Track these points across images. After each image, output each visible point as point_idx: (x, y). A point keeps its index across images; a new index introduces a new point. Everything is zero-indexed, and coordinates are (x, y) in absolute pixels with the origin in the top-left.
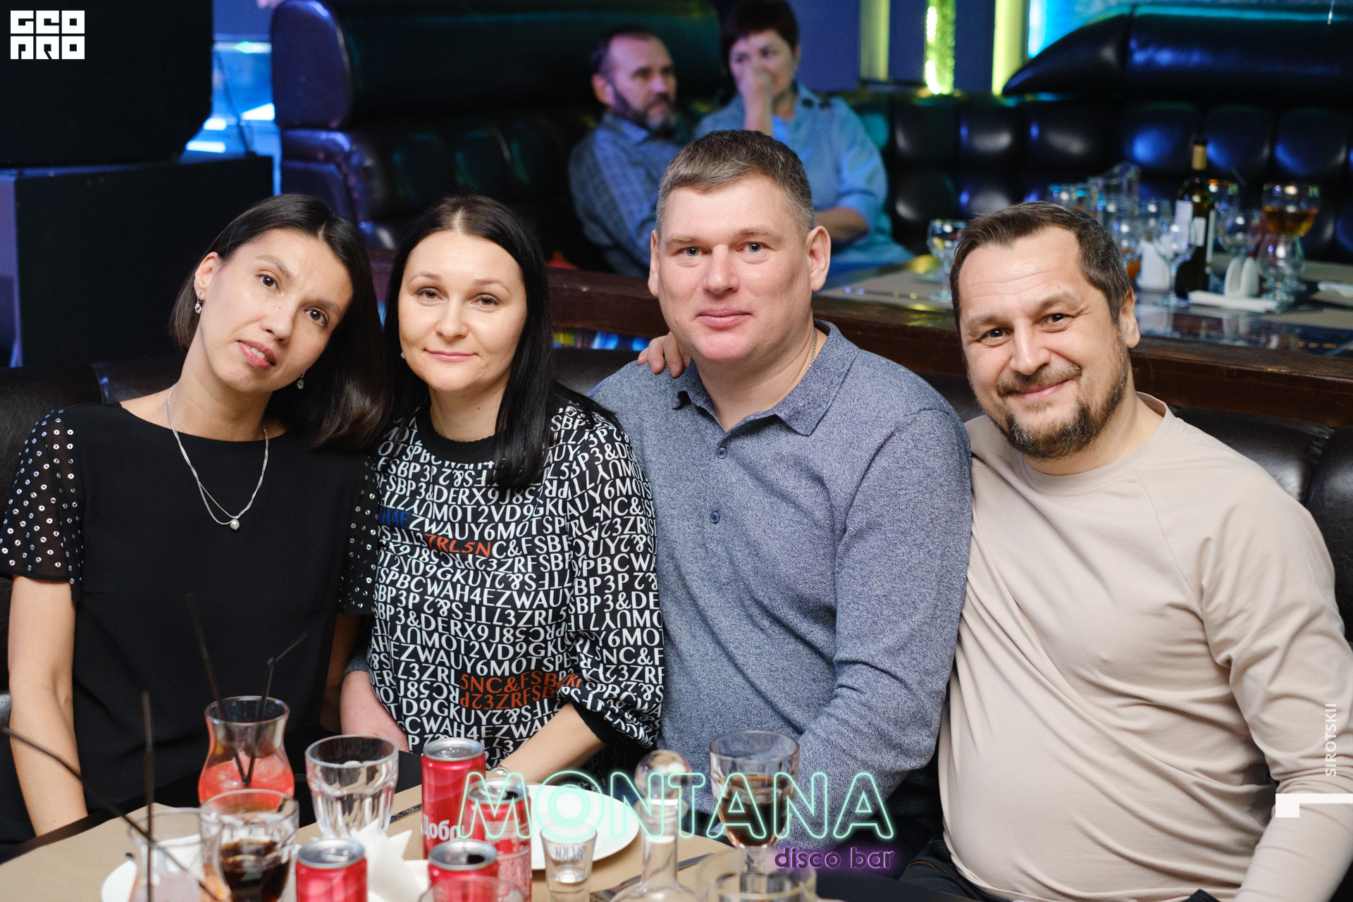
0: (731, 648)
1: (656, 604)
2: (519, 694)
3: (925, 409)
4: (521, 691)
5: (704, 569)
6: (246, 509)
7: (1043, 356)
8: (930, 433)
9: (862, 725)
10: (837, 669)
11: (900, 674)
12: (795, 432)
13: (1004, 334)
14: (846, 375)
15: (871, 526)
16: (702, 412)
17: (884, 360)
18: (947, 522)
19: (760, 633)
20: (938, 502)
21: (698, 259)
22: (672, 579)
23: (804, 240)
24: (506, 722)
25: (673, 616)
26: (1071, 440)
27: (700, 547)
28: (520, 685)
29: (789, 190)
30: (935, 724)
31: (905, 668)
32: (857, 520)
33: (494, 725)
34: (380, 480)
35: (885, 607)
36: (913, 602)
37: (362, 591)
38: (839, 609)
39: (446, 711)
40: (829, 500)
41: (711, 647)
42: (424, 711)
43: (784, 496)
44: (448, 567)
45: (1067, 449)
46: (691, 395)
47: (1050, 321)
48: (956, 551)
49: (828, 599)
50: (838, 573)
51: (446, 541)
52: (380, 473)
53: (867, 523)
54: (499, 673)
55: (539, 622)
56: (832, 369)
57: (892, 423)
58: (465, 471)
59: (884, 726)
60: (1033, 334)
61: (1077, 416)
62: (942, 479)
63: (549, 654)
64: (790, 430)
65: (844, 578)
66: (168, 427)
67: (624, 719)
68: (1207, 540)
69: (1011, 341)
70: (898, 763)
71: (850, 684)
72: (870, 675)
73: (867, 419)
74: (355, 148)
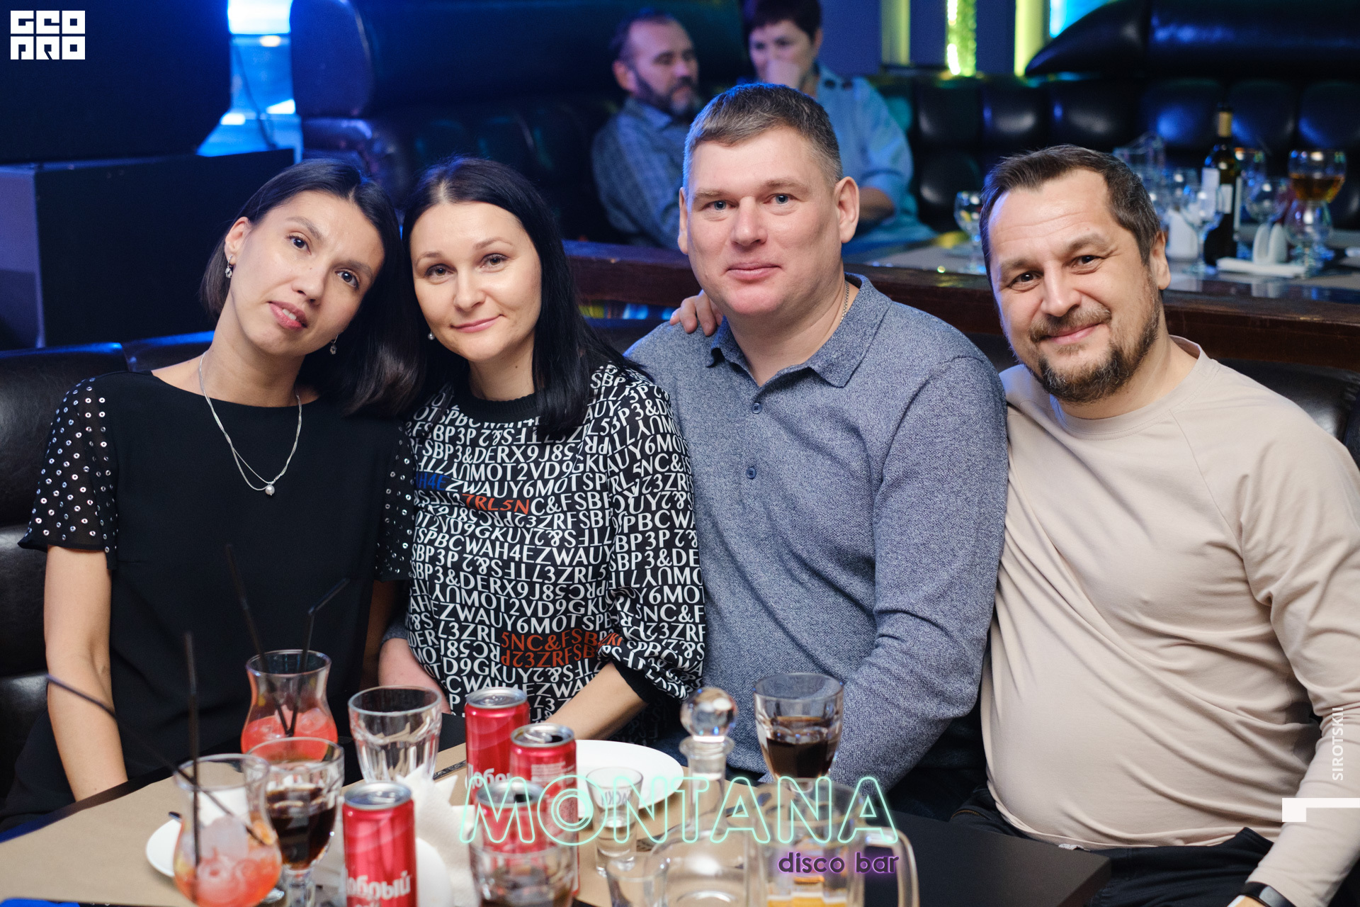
0: (771, 603)
1: (696, 561)
2: (561, 653)
3: (959, 357)
4: (562, 650)
5: (741, 525)
6: (281, 475)
7: (1074, 298)
8: (964, 381)
9: (903, 673)
10: (877, 619)
11: (941, 621)
12: (830, 384)
13: (1035, 278)
14: (879, 325)
15: (908, 475)
16: (736, 369)
17: (917, 311)
18: (984, 469)
19: (800, 588)
20: (974, 449)
21: (726, 212)
22: (710, 537)
23: (831, 191)
24: (547, 679)
25: (712, 573)
26: (1104, 382)
27: (738, 503)
28: (561, 643)
29: (814, 141)
30: (977, 672)
31: (945, 616)
32: (894, 469)
33: (535, 682)
34: (414, 446)
35: (923, 555)
36: (952, 550)
37: (399, 556)
38: (878, 559)
39: (487, 669)
40: (865, 450)
41: (750, 602)
42: (465, 671)
43: (819, 449)
44: (486, 525)
45: (1100, 392)
46: (724, 351)
47: (1080, 263)
48: (994, 498)
49: (866, 550)
50: (876, 523)
51: (485, 499)
52: (414, 438)
53: (904, 472)
54: (540, 630)
55: (579, 579)
56: (865, 321)
57: (926, 371)
58: (504, 429)
59: (926, 673)
60: (1063, 276)
61: (1110, 359)
62: (978, 426)
63: (590, 613)
64: (824, 382)
65: (881, 529)
66: (201, 393)
67: (665, 678)
68: (1245, 477)
69: (1041, 285)
70: (941, 711)
71: (891, 633)
72: (911, 623)
73: (901, 368)
74: (377, 135)
